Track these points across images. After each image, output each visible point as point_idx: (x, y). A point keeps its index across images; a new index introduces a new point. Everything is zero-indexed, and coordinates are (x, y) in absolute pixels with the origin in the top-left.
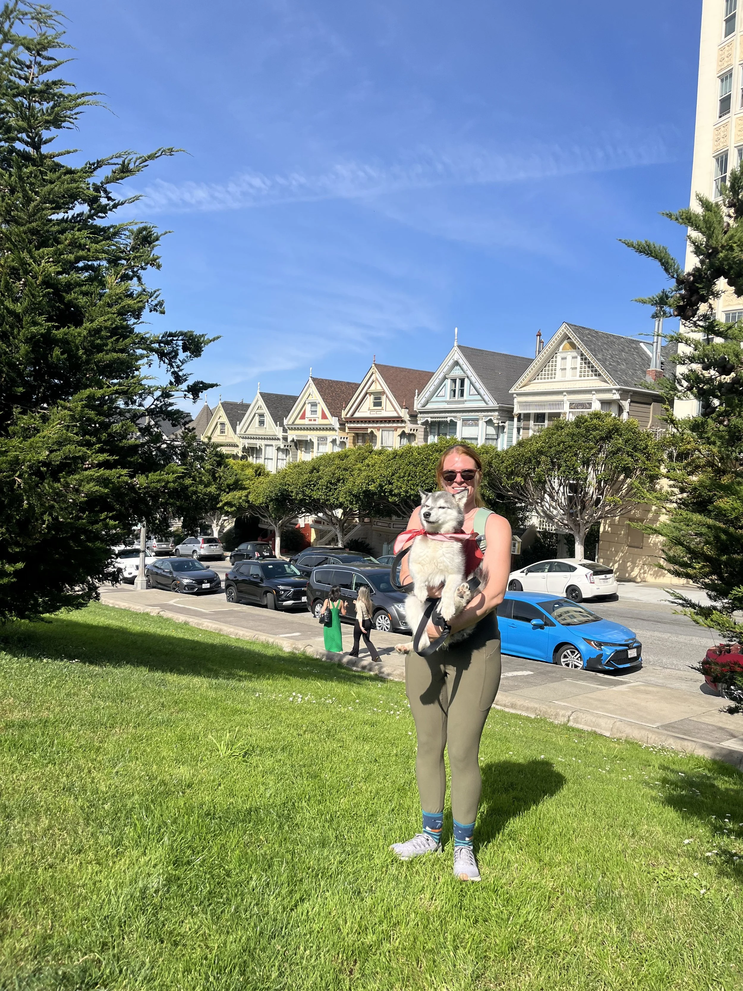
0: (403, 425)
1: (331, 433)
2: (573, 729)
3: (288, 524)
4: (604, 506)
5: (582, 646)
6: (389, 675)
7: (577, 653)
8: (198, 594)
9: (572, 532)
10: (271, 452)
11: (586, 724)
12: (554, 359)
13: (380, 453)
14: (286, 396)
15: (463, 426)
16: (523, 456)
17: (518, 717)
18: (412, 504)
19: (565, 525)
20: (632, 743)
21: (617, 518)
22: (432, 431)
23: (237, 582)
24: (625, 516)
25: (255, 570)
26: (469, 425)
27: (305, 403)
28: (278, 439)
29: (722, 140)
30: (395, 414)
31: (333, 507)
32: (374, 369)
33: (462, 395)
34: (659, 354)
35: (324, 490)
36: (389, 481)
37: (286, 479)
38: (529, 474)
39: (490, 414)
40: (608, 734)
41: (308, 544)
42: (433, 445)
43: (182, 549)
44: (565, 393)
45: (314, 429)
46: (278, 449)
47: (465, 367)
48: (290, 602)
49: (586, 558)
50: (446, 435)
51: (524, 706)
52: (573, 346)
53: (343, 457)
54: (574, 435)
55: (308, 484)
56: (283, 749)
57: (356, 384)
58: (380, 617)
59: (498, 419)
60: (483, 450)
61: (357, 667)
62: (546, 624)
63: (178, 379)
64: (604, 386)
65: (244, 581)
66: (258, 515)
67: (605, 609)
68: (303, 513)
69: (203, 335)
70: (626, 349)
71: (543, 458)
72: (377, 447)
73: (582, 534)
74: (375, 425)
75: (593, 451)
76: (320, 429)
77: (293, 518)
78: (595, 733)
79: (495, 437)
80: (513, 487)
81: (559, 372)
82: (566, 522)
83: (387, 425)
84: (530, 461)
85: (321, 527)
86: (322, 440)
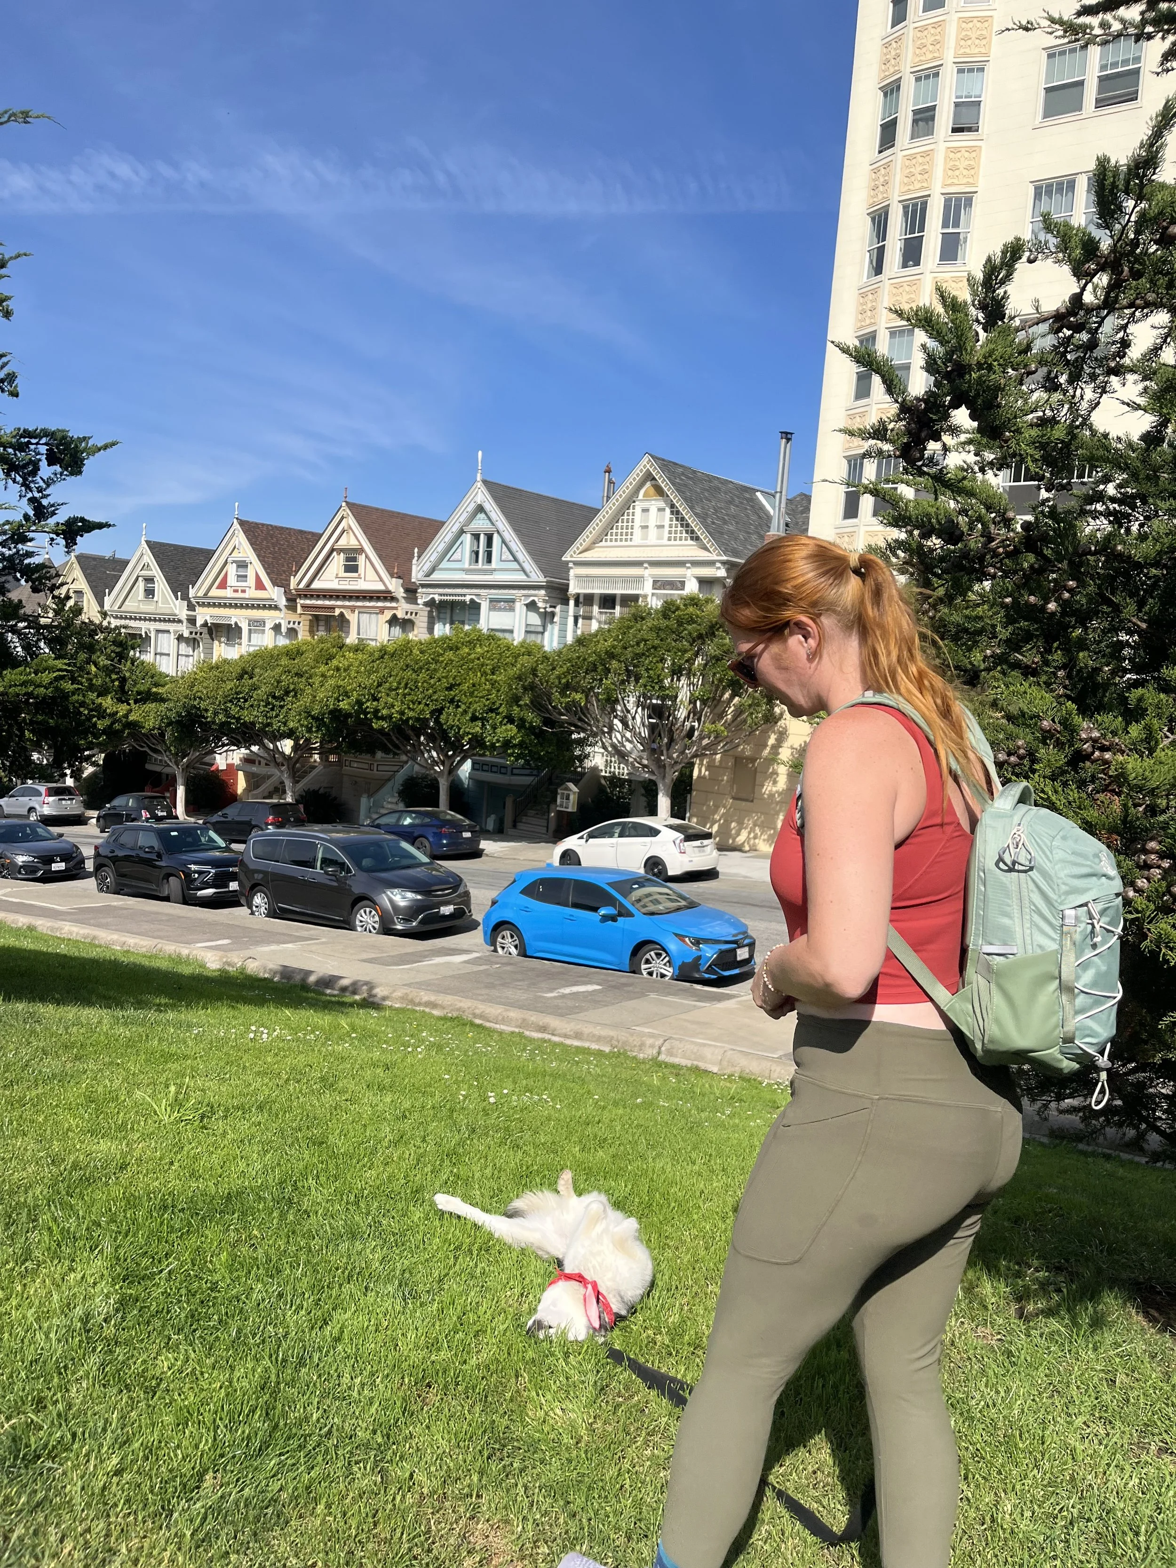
0: (394, 604)
1: (273, 613)
2: (667, 1065)
3: (198, 765)
4: (701, 738)
5: (673, 945)
6: (384, 998)
7: (664, 955)
8: (44, 880)
9: (653, 778)
10: (167, 643)
11: (684, 1057)
12: (631, 511)
13: (356, 649)
14: (192, 549)
15: (490, 609)
16: (585, 659)
17: (586, 1051)
18: (410, 732)
19: (644, 766)
20: (749, 1080)
21: (718, 757)
22: (442, 616)
23: (115, 860)
24: (730, 753)
25: (147, 841)
26: (500, 609)
27: (226, 563)
28: (180, 621)
29: (881, 188)
30: (381, 587)
31: (277, 736)
32: (345, 511)
33: (489, 560)
34: (783, 510)
35: (262, 708)
36: (373, 695)
37: (195, 689)
38: (592, 688)
39: (532, 592)
40: (715, 1069)
41: (233, 798)
42: (444, 639)
43: (8, 806)
44: (646, 565)
45: (242, 606)
46: (180, 638)
47: (493, 515)
48: (210, 891)
49: (673, 815)
50: (463, 623)
51: (594, 1036)
52: (659, 491)
53: (293, 654)
54: (660, 629)
55: (234, 698)
56: (260, 1108)
57: (313, 534)
58: (362, 911)
59: (545, 601)
60: (523, 650)
61: (333, 989)
62: (620, 914)
63: (41, 512)
64: (703, 555)
65: (127, 858)
66: (146, 749)
67: (700, 890)
68: (223, 745)
69: (84, 438)
70: (737, 500)
71: (615, 664)
72: (351, 639)
73: (668, 780)
74: (347, 603)
75: (687, 655)
76: (253, 607)
77: (207, 754)
78: (697, 1068)
79: (540, 629)
80: (568, 708)
81: (637, 531)
82: (645, 762)
83: (368, 604)
84: (595, 669)
85: (254, 769)
86: (257, 625)
